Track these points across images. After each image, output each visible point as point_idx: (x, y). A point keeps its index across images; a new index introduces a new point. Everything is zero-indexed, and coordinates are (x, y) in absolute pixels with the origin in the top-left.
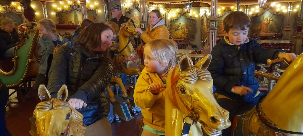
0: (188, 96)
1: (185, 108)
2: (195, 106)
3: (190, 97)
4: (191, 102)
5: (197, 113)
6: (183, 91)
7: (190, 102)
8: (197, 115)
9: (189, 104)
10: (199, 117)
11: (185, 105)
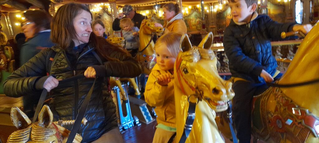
0: (191, 75)
1: (190, 89)
2: (199, 84)
3: (193, 76)
4: (195, 80)
5: (201, 90)
6: (186, 72)
7: (193, 81)
8: (201, 92)
9: (193, 83)
10: (203, 93)
11: (189, 85)
